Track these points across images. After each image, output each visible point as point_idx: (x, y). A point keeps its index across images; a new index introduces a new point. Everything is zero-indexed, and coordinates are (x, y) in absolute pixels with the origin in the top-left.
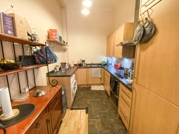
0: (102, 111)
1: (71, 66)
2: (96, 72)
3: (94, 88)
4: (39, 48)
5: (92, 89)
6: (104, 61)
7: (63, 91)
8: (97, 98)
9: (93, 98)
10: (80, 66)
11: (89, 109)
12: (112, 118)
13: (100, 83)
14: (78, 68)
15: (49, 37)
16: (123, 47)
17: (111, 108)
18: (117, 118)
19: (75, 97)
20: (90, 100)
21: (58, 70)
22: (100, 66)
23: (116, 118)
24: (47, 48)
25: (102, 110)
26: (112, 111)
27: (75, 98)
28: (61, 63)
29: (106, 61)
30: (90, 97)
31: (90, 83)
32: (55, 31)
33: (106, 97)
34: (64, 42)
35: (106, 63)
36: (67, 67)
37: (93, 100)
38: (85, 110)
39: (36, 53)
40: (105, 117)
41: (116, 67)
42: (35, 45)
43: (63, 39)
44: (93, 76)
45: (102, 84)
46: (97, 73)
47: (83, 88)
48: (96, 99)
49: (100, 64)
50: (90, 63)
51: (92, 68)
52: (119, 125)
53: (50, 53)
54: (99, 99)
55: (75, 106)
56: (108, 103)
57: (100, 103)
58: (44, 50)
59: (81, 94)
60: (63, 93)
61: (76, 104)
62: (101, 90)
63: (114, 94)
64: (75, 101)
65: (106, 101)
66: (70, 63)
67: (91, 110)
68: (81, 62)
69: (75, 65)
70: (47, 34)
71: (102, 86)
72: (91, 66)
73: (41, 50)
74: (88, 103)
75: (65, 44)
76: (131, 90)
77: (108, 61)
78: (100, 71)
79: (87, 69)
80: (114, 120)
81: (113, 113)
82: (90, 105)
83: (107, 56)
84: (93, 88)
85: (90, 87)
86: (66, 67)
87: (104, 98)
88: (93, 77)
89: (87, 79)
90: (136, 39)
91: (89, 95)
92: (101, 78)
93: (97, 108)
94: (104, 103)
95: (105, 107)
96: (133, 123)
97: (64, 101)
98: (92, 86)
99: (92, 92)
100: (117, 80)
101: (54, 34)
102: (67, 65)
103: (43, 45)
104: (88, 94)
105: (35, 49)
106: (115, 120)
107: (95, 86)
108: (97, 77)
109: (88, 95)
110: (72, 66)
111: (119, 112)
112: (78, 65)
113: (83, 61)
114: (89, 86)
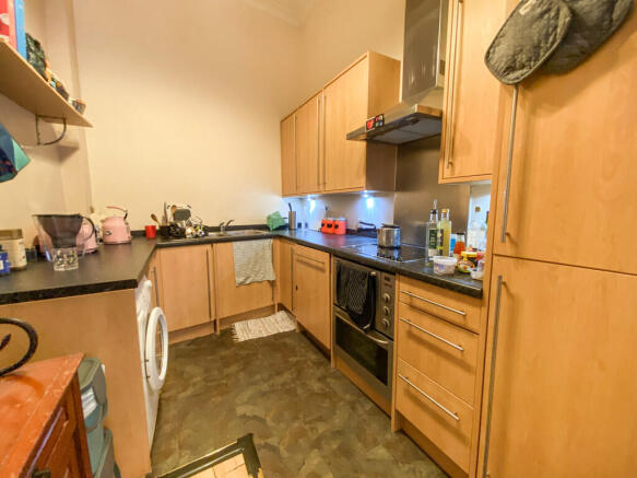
0: (322, 428)
1: (110, 239)
2: (252, 261)
3: (246, 331)
5: (242, 339)
6: (277, 214)
7: (90, 392)
8: (279, 373)
9: (258, 377)
10: (168, 234)
11: (257, 441)
12: (375, 443)
13: (269, 303)
14: (158, 247)
16: (368, 147)
17: (348, 397)
18: (391, 435)
19: (160, 400)
20: (249, 392)
21: (22, 263)
22: (265, 233)
23: (389, 437)
25: (320, 419)
26: (360, 411)
27: (159, 410)
29: (285, 214)
30: (241, 376)
31: (226, 312)
33: (313, 356)
35: (287, 221)
36: (91, 244)
37: (265, 387)
38: (240, 459)
40: (345, 451)
41: (330, 230)
44: (241, 280)
45: (282, 307)
46: (256, 262)
47: (193, 342)
48: (271, 377)
49: (265, 227)
50: (217, 225)
51: (236, 244)
52: (412, 466)
54: (287, 376)
55: (169, 461)
56: (329, 380)
57: (300, 391)
59: (192, 377)
60: (89, 406)
61: (175, 444)
62: (281, 331)
63: (366, 331)
64: (167, 428)
65: (319, 372)
66: (103, 221)
67: (269, 441)
68: (171, 220)
69: (135, 234)
71: (281, 315)
72: (223, 235)
74: (240, 410)
76: (476, 295)
77: (292, 215)
78: (268, 254)
79: (208, 247)
80: (384, 446)
81: (365, 416)
82: (255, 417)
83: (284, 195)
84: (243, 330)
85: (229, 333)
86: (79, 241)
87: (306, 361)
88: (242, 284)
89: (212, 297)
90: (523, 58)
91: (233, 368)
92: (272, 284)
93: (296, 418)
94: (316, 386)
95: (327, 404)
96: (504, 434)
98: (238, 326)
99: (243, 353)
100: (373, 273)
102: (86, 229)
104: (227, 365)
106: (388, 446)
107: (251, 323)
108: (259, 279)
109: (227, 371)
110: (121, 236)
111: (401, 403)
112: (152, 235)
113: (183, 214)
114: (225, 327)
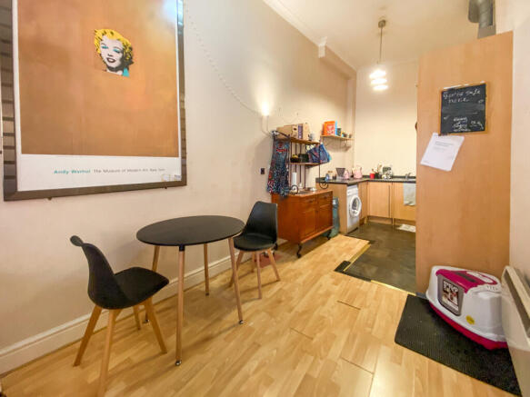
1: (355, 176)
4: (312, 147)
5: (400, 229)
7: (335, 200)
10: (376, 176)
14: (369, 181)
15: (323, 132)
19: (357, 228)
21: (331, 178)
24: (321, 147)
28: (337, 169)
32: (332, 123)
34: (345, 135)
36: (347, 177)
39: (310, 151)
42: (309, 144)
43: (342, 131)
44: (406, 202)
50: (404, 175)
51: (404, 184)
53: (324, 151)
58: (318, 148)
60: (334, 203)
66: (355, 171)
68: (381, 170)
69: (364, 176)
70: (321, 129)
73: (314, 149)
75: (348, 137)
79: (390, 184)
85: (398, 226)
86: (344, 175)
97: (335, 215)
98: (404, 225)
101: (330, 127)
102: (346, 172)
103: (317, 144)
105: (308, 148)
110: (358, 176)
113: (387, 169)
